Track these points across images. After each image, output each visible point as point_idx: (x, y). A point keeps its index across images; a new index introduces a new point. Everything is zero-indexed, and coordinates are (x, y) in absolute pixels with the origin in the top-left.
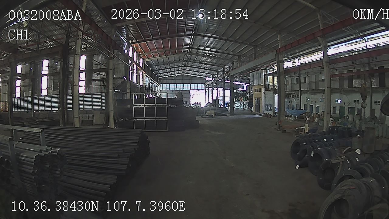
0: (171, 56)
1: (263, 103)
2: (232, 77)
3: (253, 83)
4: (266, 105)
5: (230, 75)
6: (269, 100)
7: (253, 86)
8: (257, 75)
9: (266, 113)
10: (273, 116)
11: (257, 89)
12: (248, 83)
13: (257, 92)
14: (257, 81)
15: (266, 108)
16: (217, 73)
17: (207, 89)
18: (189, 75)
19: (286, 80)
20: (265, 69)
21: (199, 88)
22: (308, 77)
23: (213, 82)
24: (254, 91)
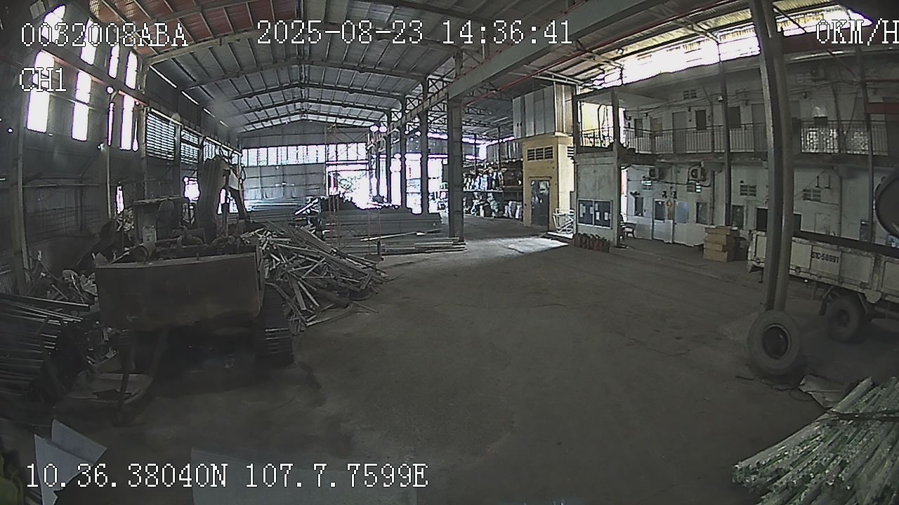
1: (560, 194)
2: (454, 104)
3: (524, 131)
4: (584, 205)
5: (450, 98)
6: (595, 186)
7: (521, 140)
8: (536, 103)
9: (584, 234)
10: (619, 246)
11: (537, 150)
12: (492, 140)
13: (537, 159)
14: (537, 121)
15: (581, 216)
16: (402, 107)
17: (375, 156)
18: (323, 119)
19: (651, 118)
20: (568, 80)
21: (352, 156)
22: (750, 106)
23: (388, 133)
24: (525, 156)
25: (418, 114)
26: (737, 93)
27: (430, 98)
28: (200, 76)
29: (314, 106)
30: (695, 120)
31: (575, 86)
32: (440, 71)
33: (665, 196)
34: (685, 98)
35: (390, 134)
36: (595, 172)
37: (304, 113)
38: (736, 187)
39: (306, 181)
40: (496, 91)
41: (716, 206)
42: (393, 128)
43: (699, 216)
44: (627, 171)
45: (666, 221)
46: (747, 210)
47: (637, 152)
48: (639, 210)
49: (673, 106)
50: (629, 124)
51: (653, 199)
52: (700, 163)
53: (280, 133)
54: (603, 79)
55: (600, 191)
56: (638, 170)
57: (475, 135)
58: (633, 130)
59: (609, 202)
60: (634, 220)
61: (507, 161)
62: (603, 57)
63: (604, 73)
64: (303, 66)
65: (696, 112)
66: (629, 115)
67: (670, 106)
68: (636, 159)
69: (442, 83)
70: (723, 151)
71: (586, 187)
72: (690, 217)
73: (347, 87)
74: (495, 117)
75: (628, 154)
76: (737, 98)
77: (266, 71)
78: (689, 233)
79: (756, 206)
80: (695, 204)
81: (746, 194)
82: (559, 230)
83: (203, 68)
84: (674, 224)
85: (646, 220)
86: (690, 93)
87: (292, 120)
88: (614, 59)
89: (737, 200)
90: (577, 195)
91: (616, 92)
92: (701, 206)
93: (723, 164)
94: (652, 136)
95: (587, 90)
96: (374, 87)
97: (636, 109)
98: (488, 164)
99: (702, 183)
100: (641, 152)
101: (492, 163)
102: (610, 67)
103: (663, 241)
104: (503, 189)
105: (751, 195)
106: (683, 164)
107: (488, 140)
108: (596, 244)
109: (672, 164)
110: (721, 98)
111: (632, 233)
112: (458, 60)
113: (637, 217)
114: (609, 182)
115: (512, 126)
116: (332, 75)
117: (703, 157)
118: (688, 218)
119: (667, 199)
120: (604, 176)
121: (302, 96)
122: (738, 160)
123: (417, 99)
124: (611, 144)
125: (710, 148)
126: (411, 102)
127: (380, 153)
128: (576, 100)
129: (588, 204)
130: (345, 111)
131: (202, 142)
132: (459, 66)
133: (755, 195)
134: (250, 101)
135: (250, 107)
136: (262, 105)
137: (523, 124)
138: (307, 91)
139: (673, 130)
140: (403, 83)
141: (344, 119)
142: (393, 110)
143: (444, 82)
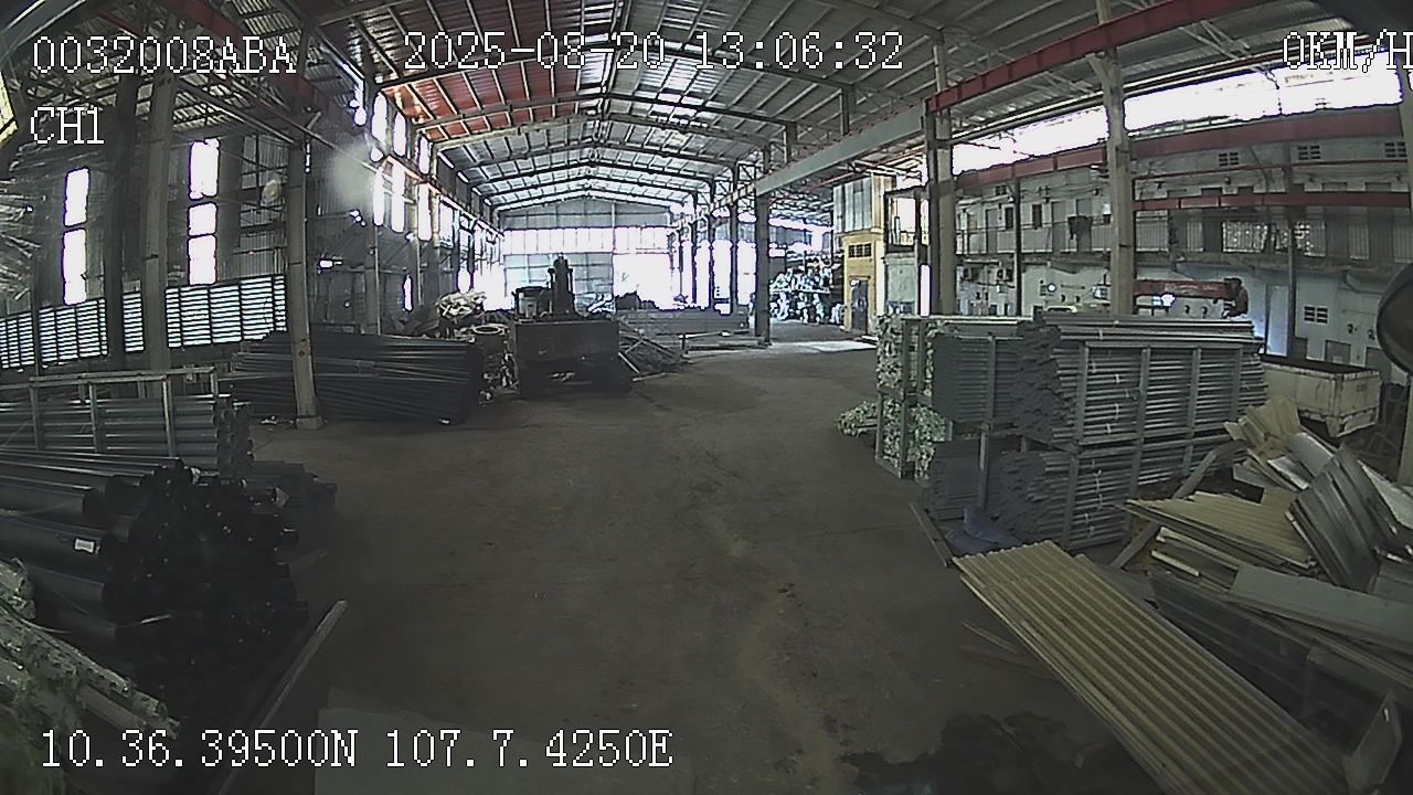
0: (536, 127)
1: (877, 296)
2: (762, 201)
3: (843, 225)
4: (892, 307)
5: (756, 194)
6: (900, 287)
7: (841, 235)
8: (855, 194)
11: (857, 246)
13: (856, 256)
14: (856, 214)
16: (710, 190)
18: (610, 195)
19: (969, 215)
20: (888, 171)
22: (1049, 205)
24: (846, 254)
25: (727, 205)
26: (1040, 190)
30: (1003, 217)
31: (894, 177)
34: (998, 194)
35: (696, 222)
36: (901, 272)
37: (587, 189)
38: (1035, 288)
55: (905, 292)
59: (912, 304)
67: (984, 202)
71: (893, 288)
76: (1040, 195)
81: (1045, 295)
87: (571, 196)
89: (1037, 300)
90: (886, 297)
91: (918, 192)
94: (969, 234)
99: (1009, 284)
104: (830, 289)
105: (1049, 295)
109: (984, 264)
114: (912, 281)
119: (979, 300)
120: (907, 278)
129: (896, 305)
138: (596, 170)
139: (986, 228)
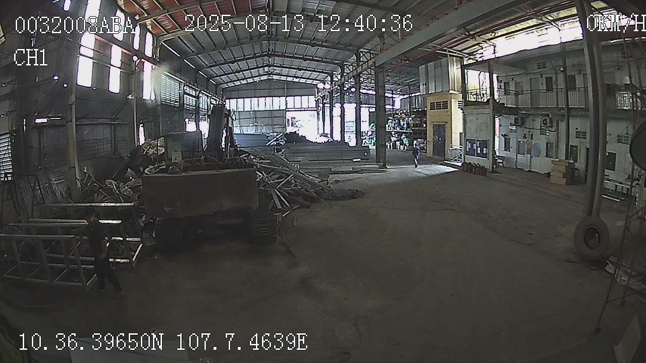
1: (453, 134)
2: (379, 70)
3: (427, 89)
4: (469, 143)
5: (376, 66)
6: (477, 129)
7: (425, 96)
8: (436, 69)
9: (470, 163)
10: (492, 172)
11: (437, 103)
12: (404, 95)
13: (437, 109)
14: (437, 83)
15: (468, 150)
16: (341, 70)
17: (321, 105)
18: (283, 78)
19: (515, 82)
20: (458, 54)
21: (305, 105)
23: (331, 89)
24: (429, 107)
25: (353, 76)
26: (573, 66)
27: (362, 65)
28: (196, 48)
29: (278, 70)
30: (545, 83)
31: (462, 58)
32: (369, 46)
33: (525, 137)
34: (538, 68)
35: (332, 91)
36: (477, 119)
37: (270, 74)
38: (572, 133)
39: (272, 122)
40: (409, 61)
41: (559, 145)
42: (335, 86)
43: (548, 152)
44: (499, 119)
45: (525, 155)
46: (580, 149)
47: (506, 105)
48: (507, 147)
49: (530, 73)
50: (500, 86)
51: (517, 139)
52: (549, 114)
53: (253, 88)
54: (482, 53)
55: (481, 133)
56: (506, 118)
57: (392, 91)
58: (503, 90)
59: (487, 141)
60: (504, 154)
61: (415, 110)
62: (482, 38)
63: (482, 49)
64: (271, 42)
65: (546, 78)
66: (500, 79)
67: (528, 74)
68: (505, 110)
69: (369, 54)
70: (564, 107)
71: (471, 130)
72: (542, 152)
73: (302, 57)
74: (406, 79)
75: (500, 107)
76: (573, 69)
77: (245, 45)
78: (541, 164)
79: (586, 146)
80: (545, 144)
81: (579, 138)
82: (452, 160)
83: (200, 43)
84: (531, 157)
85: (511, 154)
86: (541, 64)
87: (262, 79)
88: (489, 40)
89: (574, 141)
90: (465, 135)
91: (491, 63)
92: (549, 145)
93: (564, 116)
94: (517, 95)
95: (471, 61)
96: (322, 57)
97: (505, 75)
98: (401, 112)
99: (550, 129)
100: (508, 106)
101: (405, 112)
102: (486, 45)
103: (523, 169)
104: (412, 130)
105: (583, 138)
106: (537, 115)
107: (402, 95)
108: (477, 170)
109: (530, 115)
110: (562, 69)
111: (502, 163)
112: (381, 39)
113: (505, 152)
114: (487, 127)
115: (419, 85)
116: (292, 48)
117: (551, 110)
118: (540, 153)
119: (527, 139)
120: (483, 122)
121: (269, 62)
122: (573, 113)
123: (351, 65)
124: (488, 100)
125: (556, 104)
126: (347, 67)
127: (325, 103)
128: (464, 68)
129: (472, 142)
130: (300, 73)
131: (199, 95)
132: (382, 43)
133: (585, 138)
134: (232, 66)
135: (232, 70)
136: (240, 69)
137: (427, 84)
138: (273, 60)
139: (530, 90)
140: (341, 55)
141: (299, 79)
142: (334, 73)
143: (371, 54)
